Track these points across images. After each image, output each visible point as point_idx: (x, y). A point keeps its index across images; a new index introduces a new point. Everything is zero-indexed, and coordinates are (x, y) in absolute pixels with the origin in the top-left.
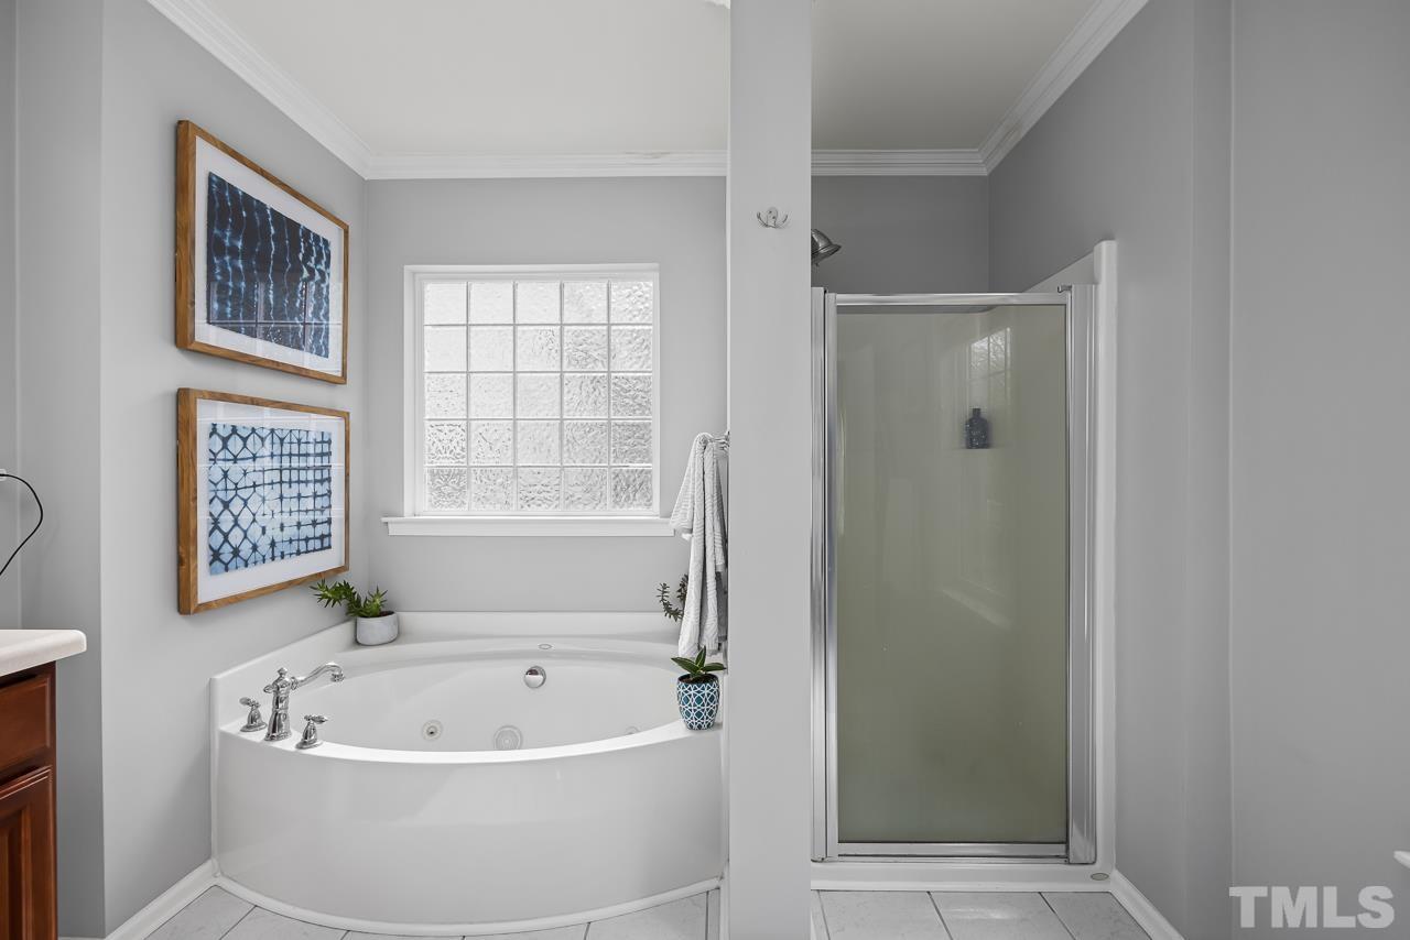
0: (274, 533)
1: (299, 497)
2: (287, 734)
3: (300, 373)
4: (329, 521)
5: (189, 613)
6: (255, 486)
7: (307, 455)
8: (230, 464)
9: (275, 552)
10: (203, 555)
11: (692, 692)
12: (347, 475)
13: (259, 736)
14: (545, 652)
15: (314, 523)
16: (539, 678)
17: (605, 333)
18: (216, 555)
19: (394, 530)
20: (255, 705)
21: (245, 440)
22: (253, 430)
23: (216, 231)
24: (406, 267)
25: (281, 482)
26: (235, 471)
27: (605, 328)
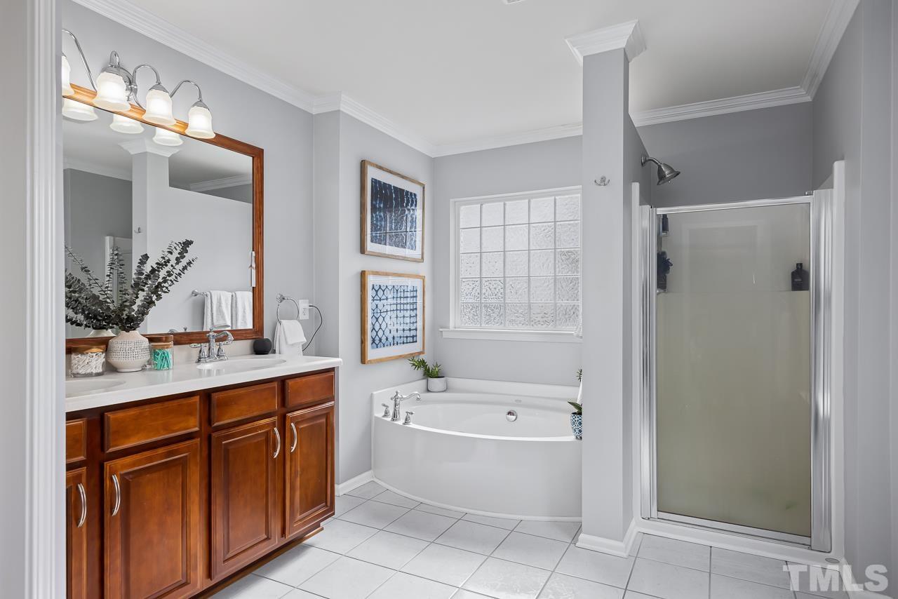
0: (394, 333)
1: (404, 317)
2: (399, 419)
3: (404, 259)
4: (416, 329)
5: (365, 363)
6: (387, 311)
7: (407, 297)
8: (378, 302)
9: (395, 343)
10: (369, 341)
11: (577, 419)
12: (424, 307)
13: (389, 419)
14: (518, 403)
15: (410, 330)
16: (514, 417)
17: (553, 226)
18: (374, 341)
19: (445, 335)
20: (387, 407)
21: (384, 291)
22: (387, 287)
23: (374, 202)
24: (451, 200)
25: (397, 310)
26: (380, 304)
27: (553, 223)
